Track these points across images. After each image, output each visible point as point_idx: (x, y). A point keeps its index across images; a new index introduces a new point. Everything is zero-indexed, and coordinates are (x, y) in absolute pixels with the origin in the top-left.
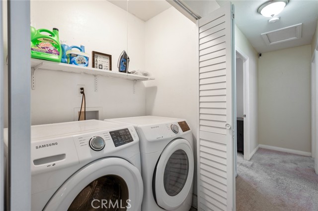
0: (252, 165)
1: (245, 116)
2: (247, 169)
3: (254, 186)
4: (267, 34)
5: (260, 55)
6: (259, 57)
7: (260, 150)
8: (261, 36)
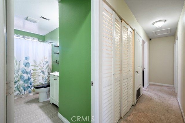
0: (148, 90)
1: (145, 68)
2: (146, 92)
3: (151, 97)
4: (155, 32)
5: (151, 40)
6: (150, 41)
7: (150, 84)
8: (152, 32)
